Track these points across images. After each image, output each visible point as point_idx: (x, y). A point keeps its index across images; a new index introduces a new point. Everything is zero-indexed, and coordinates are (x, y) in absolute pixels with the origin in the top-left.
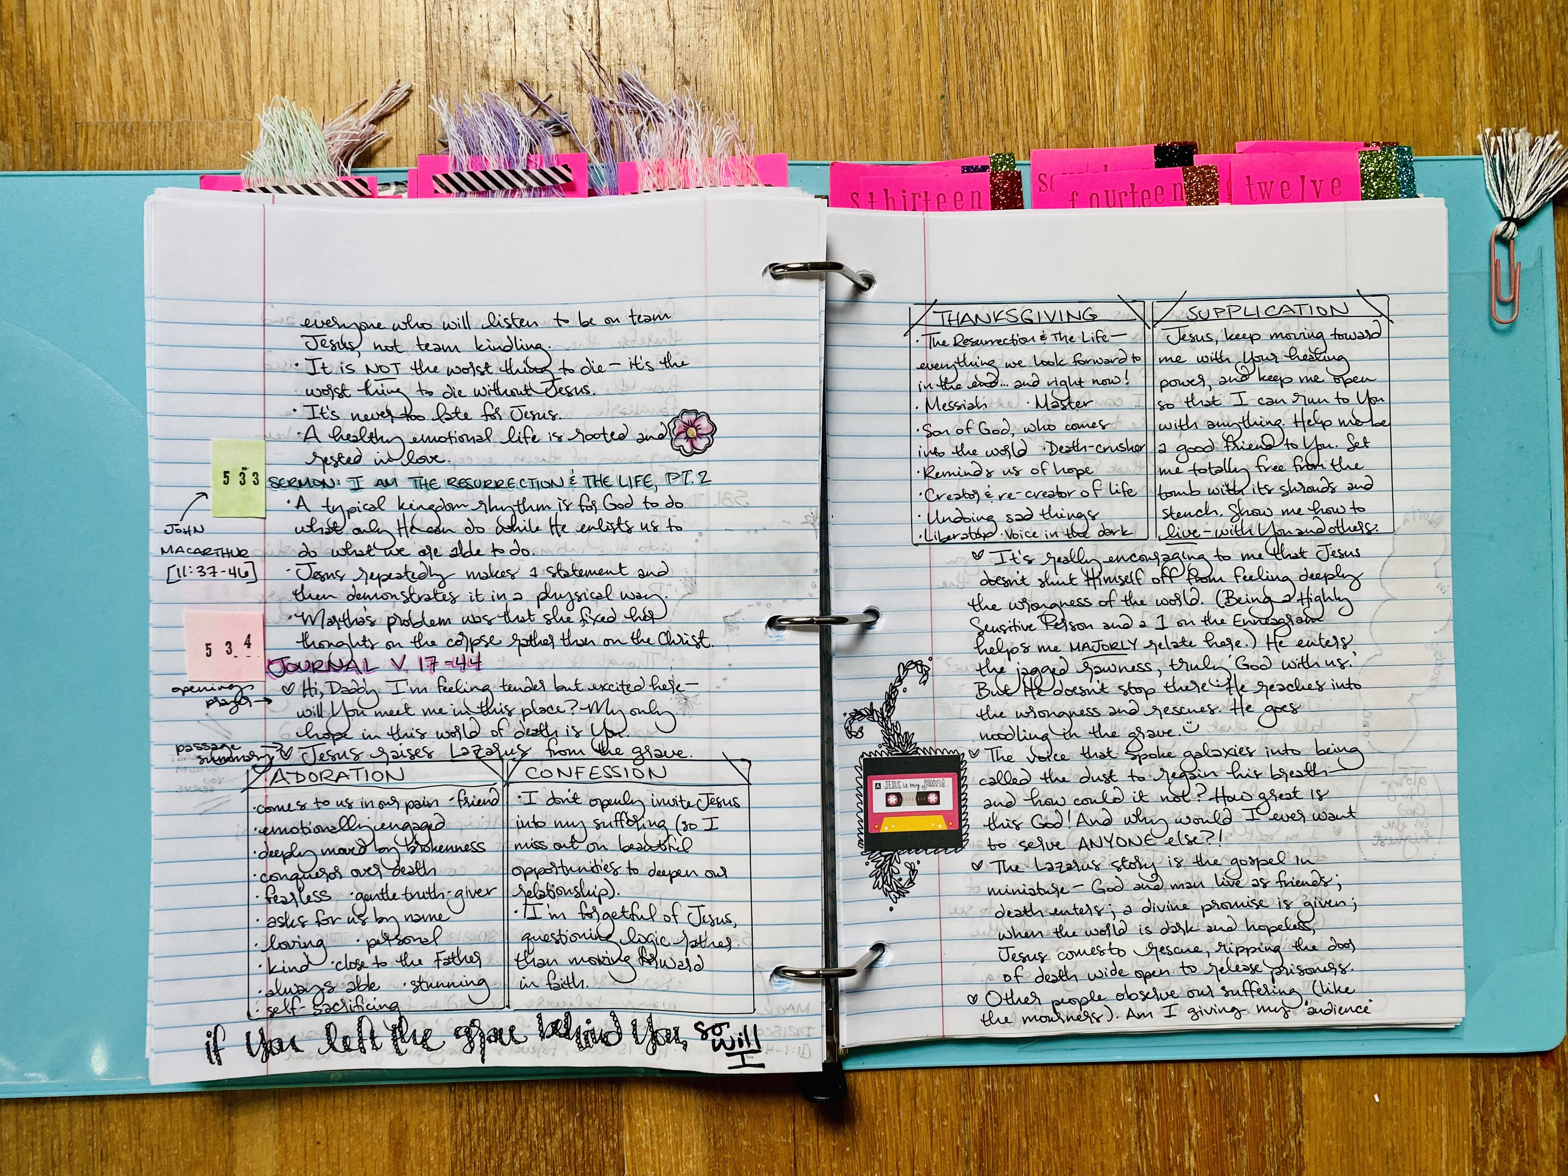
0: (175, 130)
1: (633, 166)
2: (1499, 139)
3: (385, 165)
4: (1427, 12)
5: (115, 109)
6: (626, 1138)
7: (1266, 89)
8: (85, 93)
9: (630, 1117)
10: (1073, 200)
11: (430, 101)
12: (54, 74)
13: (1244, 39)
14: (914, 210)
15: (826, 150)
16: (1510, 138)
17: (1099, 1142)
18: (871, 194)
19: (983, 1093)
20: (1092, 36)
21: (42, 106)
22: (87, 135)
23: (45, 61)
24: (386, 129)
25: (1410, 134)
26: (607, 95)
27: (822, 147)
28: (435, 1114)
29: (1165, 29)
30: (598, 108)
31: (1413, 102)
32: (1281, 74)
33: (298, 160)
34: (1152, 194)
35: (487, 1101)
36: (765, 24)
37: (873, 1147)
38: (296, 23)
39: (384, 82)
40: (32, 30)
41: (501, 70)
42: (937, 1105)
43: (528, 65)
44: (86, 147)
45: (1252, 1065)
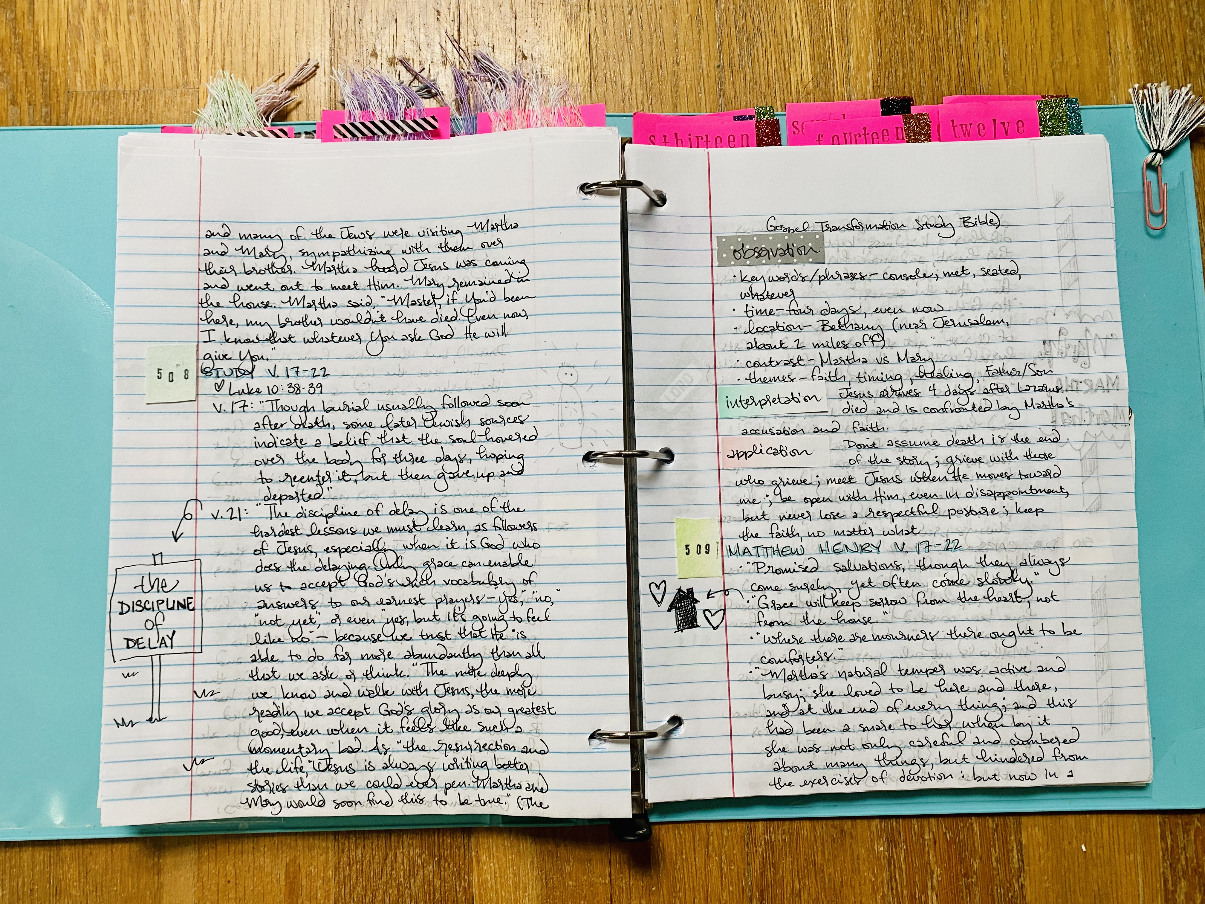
0: (142, 96)
1: (487, 115)
2: (1146, 91)
3: (298, 120)
5: (98, 81)
6: (475, 879)
7: (964, 57)
8: (76, 70)
9: (478, 861)
10: (819, 140)
11: (332, 73)
12: (53, 57)
13: (947, 22)
14: (698, 147)
15: (631, 105)
16: (1154, 91)
17: (857, 884)
18: (665, 137)
19: (763, 842)
20: (831, 21)
22: (76, 101)
23: (47, 47)
24: (299, 94)
25: (1077, 89)
26: (466, 68)
27: (627, 104)
28: (322, 858)
29: (886, 15)
30: (458, 78)
31: (1078, 66)
32: (976, 48)
33: (235, 116)
34: (880, 135)
35: (364, 847)
36: (584, 15)
37: (674, 887)
38: (234, 18)
39: (298, 60)
40: (38, 25)
41: (386, 51)
42: (725, 852)
43: (406, 46)
44: (75, 110)
45: (981, 820)
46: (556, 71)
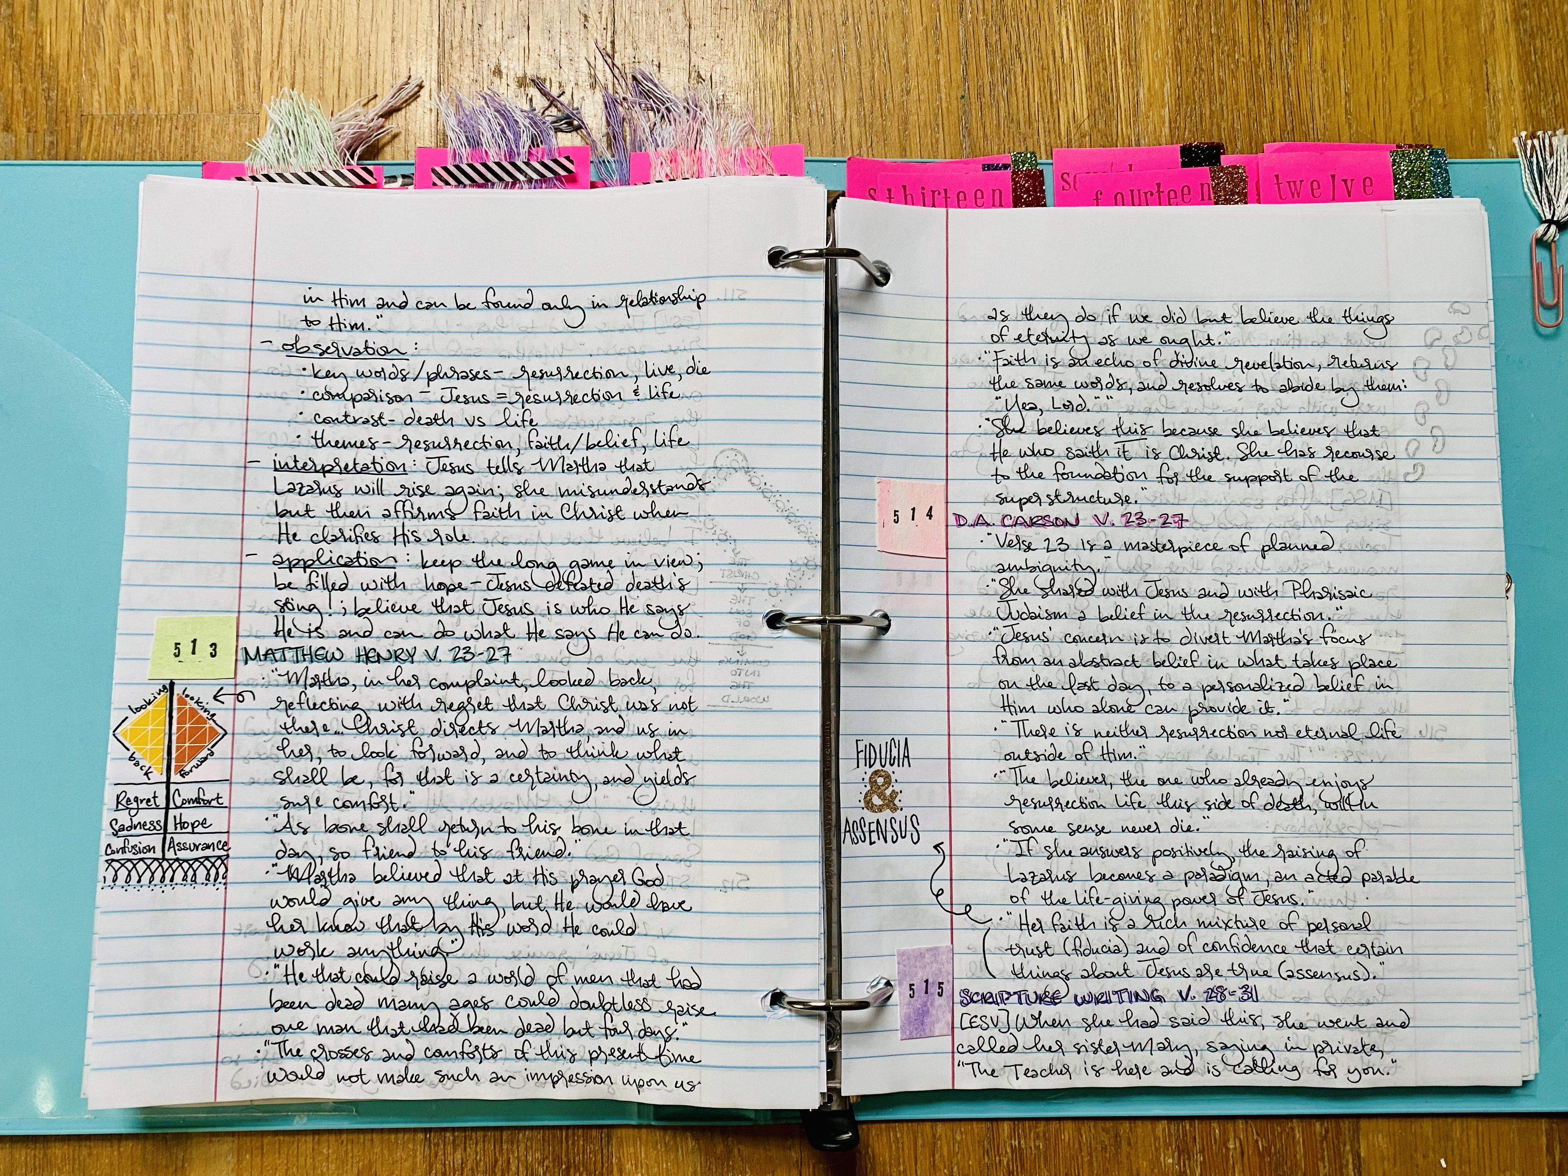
0: (181, 122)
1: (647, 156)
2: (1536, 142)
3: (393, 158)
4: (1457, 19)
5: (122, 101)
7: (1293, 91)
8: (93, 85)
10: (1097, 199)
11: (440, 96)
12: (62, 67)
13: (1270, 43)
14: (934, 206)
15: (843, 147)
16: (1547, 141)
18: (889, 190)
19: (1009, 1150)
20: (1114, 40)
21: (48, 98)
22: (92, 127)
23: (54, 54)
24: (395, 123)
25: (1443, 138)
26: (621, 92)
27: (839, 145)
29: (1189, 32)
30: (611, 104)
31: (1445, 106)
32: (1308, 78)
33: (303, 149)
34: (1179, 193)
35: (465, 1149)
36: (782, 25)
38: (309, 20)
39: (395, 77)
40: (42, 24)
41: (514, 67)
42: (957, 1164)
43: (542, 62)
44: (90, 139)
45: (1304, 1123)
46: (744, 99)
